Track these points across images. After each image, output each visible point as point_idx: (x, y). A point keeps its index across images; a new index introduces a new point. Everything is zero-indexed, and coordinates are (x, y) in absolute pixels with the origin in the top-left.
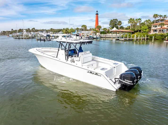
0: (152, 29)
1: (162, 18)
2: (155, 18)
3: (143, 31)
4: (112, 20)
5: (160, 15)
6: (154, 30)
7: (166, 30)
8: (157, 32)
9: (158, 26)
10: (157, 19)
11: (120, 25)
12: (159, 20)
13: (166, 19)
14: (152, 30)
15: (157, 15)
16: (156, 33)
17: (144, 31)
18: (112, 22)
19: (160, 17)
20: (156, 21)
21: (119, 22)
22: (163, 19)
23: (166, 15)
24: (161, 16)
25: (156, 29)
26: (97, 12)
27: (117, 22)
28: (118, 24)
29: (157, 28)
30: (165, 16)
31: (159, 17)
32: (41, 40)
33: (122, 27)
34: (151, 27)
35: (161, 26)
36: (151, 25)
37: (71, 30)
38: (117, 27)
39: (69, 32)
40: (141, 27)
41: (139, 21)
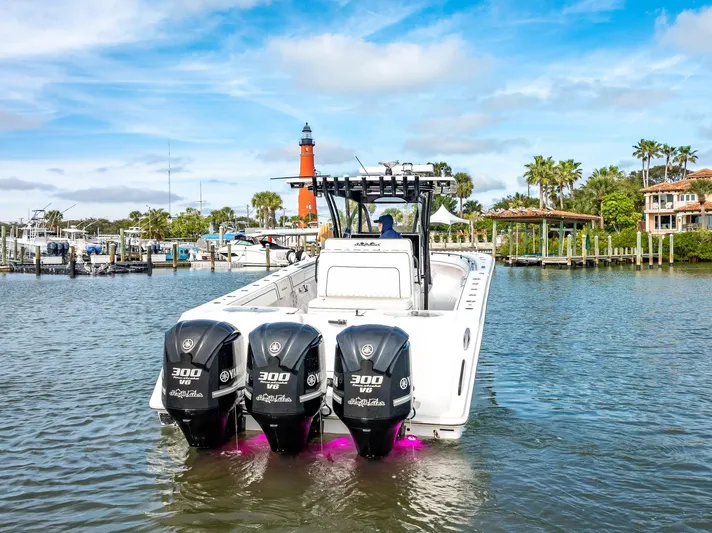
0: (647, 210)
1: (676, 160)
2: (644, 159)
3: (615, 219)
5: (665, 146)
6: (656, 218)
8: (674, 226)
9: (675, 198)
10: (657, 161)
11: (465, 194)
12: (663, 168)
13: (690, 167)
14: (647, 217)
15: (652, 144)
16: (670, 231)
17: (622, 219)
19: (665, 156)
20: (651, 172)
21: (457, 177)
22: (677, 164)
23: (689, 148)
24: (668, 151)
25: (667, 209)
26: (307, 129)
29: (676, 208)
30: (685, 150)
31: (659, 153)
32: (40, 270)
33: (473, 207)
34: (643, 204)
35: (701, 196)
36: (636, 193)
37: (188, 218)
38: (451, 205)
39: (172, 231)
40: (598, 203)
41: (570, 174)
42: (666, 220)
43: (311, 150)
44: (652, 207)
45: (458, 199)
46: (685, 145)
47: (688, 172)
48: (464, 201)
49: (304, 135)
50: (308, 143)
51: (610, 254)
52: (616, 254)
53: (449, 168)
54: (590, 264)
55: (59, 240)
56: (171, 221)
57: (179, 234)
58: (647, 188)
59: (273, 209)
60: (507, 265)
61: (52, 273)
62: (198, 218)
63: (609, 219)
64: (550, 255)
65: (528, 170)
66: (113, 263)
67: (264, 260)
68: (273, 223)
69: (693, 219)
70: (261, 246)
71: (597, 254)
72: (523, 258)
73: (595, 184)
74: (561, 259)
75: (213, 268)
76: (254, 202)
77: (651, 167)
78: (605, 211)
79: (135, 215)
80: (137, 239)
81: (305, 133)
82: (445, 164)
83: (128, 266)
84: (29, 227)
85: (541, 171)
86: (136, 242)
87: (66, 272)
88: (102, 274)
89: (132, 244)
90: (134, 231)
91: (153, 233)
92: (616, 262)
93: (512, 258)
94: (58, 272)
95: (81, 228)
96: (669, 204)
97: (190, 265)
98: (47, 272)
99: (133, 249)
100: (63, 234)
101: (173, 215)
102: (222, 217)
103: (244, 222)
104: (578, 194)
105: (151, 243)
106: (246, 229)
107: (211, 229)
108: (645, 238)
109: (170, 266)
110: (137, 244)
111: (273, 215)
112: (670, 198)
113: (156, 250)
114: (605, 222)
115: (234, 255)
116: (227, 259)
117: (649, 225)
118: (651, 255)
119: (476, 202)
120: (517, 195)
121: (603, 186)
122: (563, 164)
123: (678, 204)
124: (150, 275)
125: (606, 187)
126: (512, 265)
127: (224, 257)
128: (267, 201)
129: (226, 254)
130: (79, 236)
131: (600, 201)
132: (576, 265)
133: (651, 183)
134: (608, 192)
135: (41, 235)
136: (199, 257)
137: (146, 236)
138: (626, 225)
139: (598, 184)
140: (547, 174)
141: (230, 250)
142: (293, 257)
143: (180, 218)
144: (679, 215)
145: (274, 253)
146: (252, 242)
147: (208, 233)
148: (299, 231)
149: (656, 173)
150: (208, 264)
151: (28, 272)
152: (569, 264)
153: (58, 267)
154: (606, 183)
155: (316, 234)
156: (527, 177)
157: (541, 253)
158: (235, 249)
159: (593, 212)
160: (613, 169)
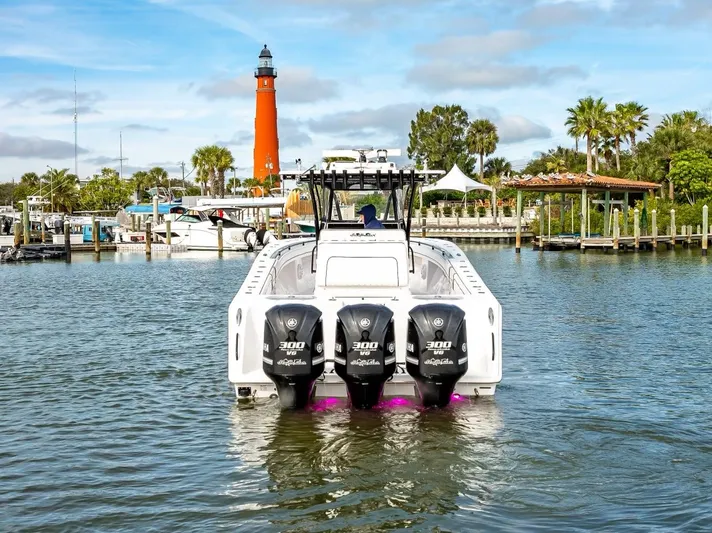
3: (687, 186)
4: (429, 110)
11: (490, 148)
17: (697, 185)
18: (430, 131)
21: (474, 126)
26: (266, 54)
27: (460, 131)
28: (471, 144)
33: (497, 168)
37: (104, 184)
38: (468, 164)
39: (82, 201)
40: (666, 164)
41: (633, 123)
43: (272, 85)
45: (477, 156)
48: (485, 159)
49: (262, 63)
50: (266, 74)
51: (674, 235)
52: (684, 235)
53: (465, 114)
54: (646, 247)
56: (78, 187)
57: (91, 205)
59: (221, 170)
60: (537, 248)
62: (117, 183)
63: (679, 185)
64: (592, 235)
65: (571, 115)
67: (215, 243)
68: (221, 190)
70: (210, 223)
71: (654, 235)
72: (558, 240)
73: (663, 138)
74: (605, 242)
75: (149, 253)
76: (195, 160)
78: (674, 175)
79: (30, 179)
80: (38, 212)
81: (264, 60)
82: (459, 108)
85: (586, 116)
86: (37, 217)
89: (32, 219)
90: (34, 202)
91: (56, 204)
92: (682, 245)
93: (542, 240)
97: (115, 249)
99: (33, 226)
101: (82, 178)
102: (152, 182)
103: (180, 188)
104: (643, 149)
106: (185, 199)
107: (134, 198)
109: (90, 250)
110: (39, 219)
111: (222, 178)
114: (675, 190)
115: (174, 235)
116: (164, 240)
119: (503, 160)
120: (560, 149)
121: (673, 141)
122: (619, 108)
124: (69, 261)
125: (677, 142)
126: (543, 249)
127: (160, 238)
128: (214, 159)
129: (164, 235)
131: (669, 160)
132: (625, 249)
134: (679, 149)
136: (126, 238)
137: (47, 209)
139: (666, 138)
140: (597, 123)
141: (169, 227)
142: (252, 238)
143: (92, 182)
145: (227, 232)
146: (198, 218)
147: (130, 204)
148: (257, 201)
150: (141, 248)
152: (616, 247)
154: (677, 137)
155: (282, 206)
156: (570, 126)
157: (578, 233)
158: (176, 227)
159: (658, 176)
160: (691, 116)
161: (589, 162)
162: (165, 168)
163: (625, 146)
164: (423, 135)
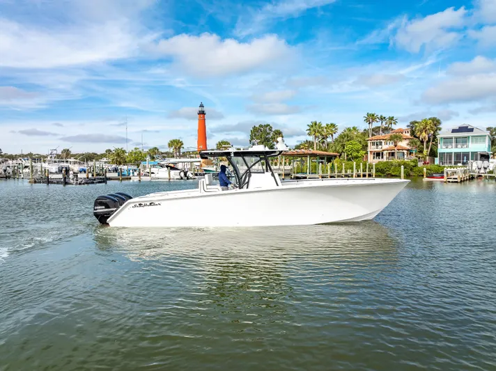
0: (369, 150)
1: (386, 123)
2: (369, 123)
3: (351, 154)
4: (257, 126)
5: (381, 116)
6: (374, 154)
7: (405, 152)
8: (382, 158)
9: (383, 143)
10: (375, 125)
12: (380, 127)
13: (393, 126)
14: (369, 153)
15: (373, 115)
16: (381, 160)
17: (355, 154)
18: (257, 134)
19: (381, 122)
20: (373, 130)
21: (274, 132)
22: (387, 125)
23: (393, 117)
24: (382, 119)
25: (379, 149)
26: (202, 106)
27: (269, 134)
28: (273, 138)
29: (383, 148)
30: (391, 119)
31: (378, 120)
32: (49, 182)
34: (367, 146)
35: (395, 142)
36: (365, 140)
37: (135, 153)
39: (127, 160)
40: (343, 146)
41: (332, 131)
42: (378, 154)
43: (204, 117)
44: (371, 148)
46: (391, 116)
47: (392, 130)
49: (200, 109)
50: (202, 113)
51: (344, 173)
53: (271, 127)
55: (65, 165)
56: (126, 154)
57: (130, 161)
58: (370, 138)
59: (179, 148)
61: (55, 183)
62: (141, 153)
63: (348, 154)
64: (312, 173)
65: (309, 128)
66: (88, 178)
67: (168, 176)
69: (393, 154)
70: (166, 168)
71: (336, 173)
72: (299, 175)
73: (342, 137)
74: (317, 176)
75: (140, 181)
76: (169, 144)
77: (374, 126)
78: (347, 150)
79: (109, 151)
80: (107, 164)
82: (269, 125)
83: (95, 180)
84: (49, 158)
85: (315, 128)
86: (106, 166)
87: (62, 183)
88: (80, 184)
90: (106, 160)
91: (117, 161)
93: (293, 175)
94: (58, 183)
95: (76, 159)
96: (380, 146)
97: (130, 179)
98: (52, 183)
100: (67, 162)
101: (128, 151)
102: (154, 153)
104: (335, 141)
105: (114, 166)
106: (166, 159)
108: (365, 165)
109: (119, 179)
111: (179, 151)
112: (381, 143)
113: (116, 170)
115: (153, 173)
116: (149, 175)
117: (370, 157)
118: (367, 173)
121: (346, 138)
122: (327, 125)
123: (385, 147)
125: (348, 138)
128: (175, 144)
129: (149, 173)
130: (75, 163)
131: (345, 145)
133: (373, 135)
134: (348, 141)
135: (55, 162)
136: (135, 174)
137: (111, 163)
138: (357, 157)
139: (344, 136)
140: (318, 131)
142: (182, 174)
143: (131, 153)
144: (385, 152)
145: (173, 172)
146: (162, 166)
147: (145, 161)
149: (376, 130)
151: (43, 183)
153: (58, 180)
154: (348, 136)
156: (308, 132)
157: (306, 173)
158: (153, 170)
159: (340, 151)
160: (354, 128)
161: (315, 145)
162: (158, 147)
163: (329, 140)
164: (255, 135)
